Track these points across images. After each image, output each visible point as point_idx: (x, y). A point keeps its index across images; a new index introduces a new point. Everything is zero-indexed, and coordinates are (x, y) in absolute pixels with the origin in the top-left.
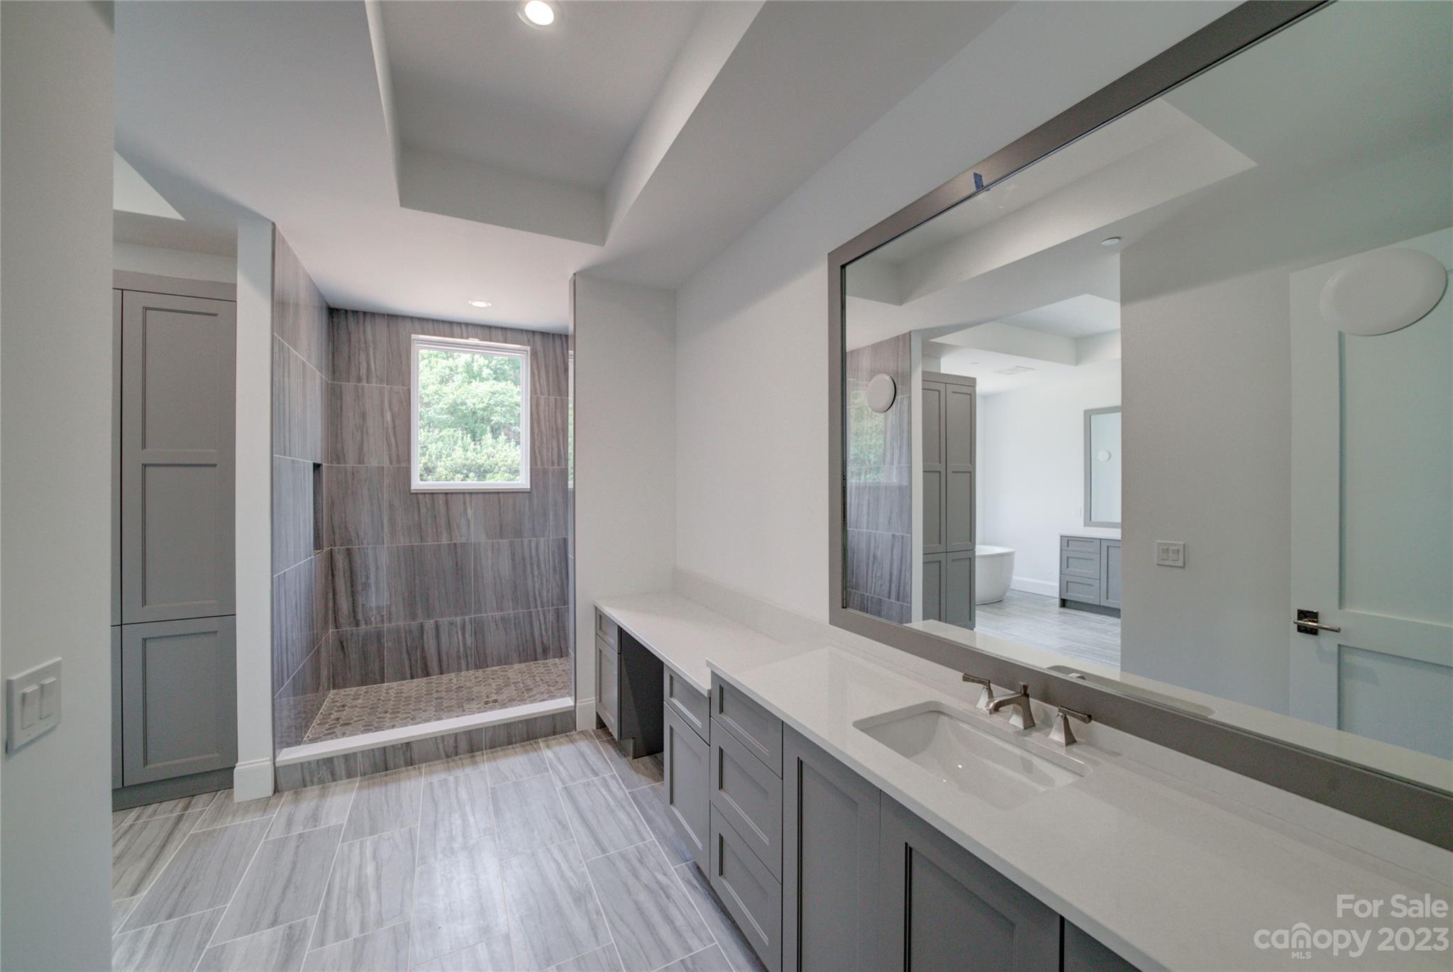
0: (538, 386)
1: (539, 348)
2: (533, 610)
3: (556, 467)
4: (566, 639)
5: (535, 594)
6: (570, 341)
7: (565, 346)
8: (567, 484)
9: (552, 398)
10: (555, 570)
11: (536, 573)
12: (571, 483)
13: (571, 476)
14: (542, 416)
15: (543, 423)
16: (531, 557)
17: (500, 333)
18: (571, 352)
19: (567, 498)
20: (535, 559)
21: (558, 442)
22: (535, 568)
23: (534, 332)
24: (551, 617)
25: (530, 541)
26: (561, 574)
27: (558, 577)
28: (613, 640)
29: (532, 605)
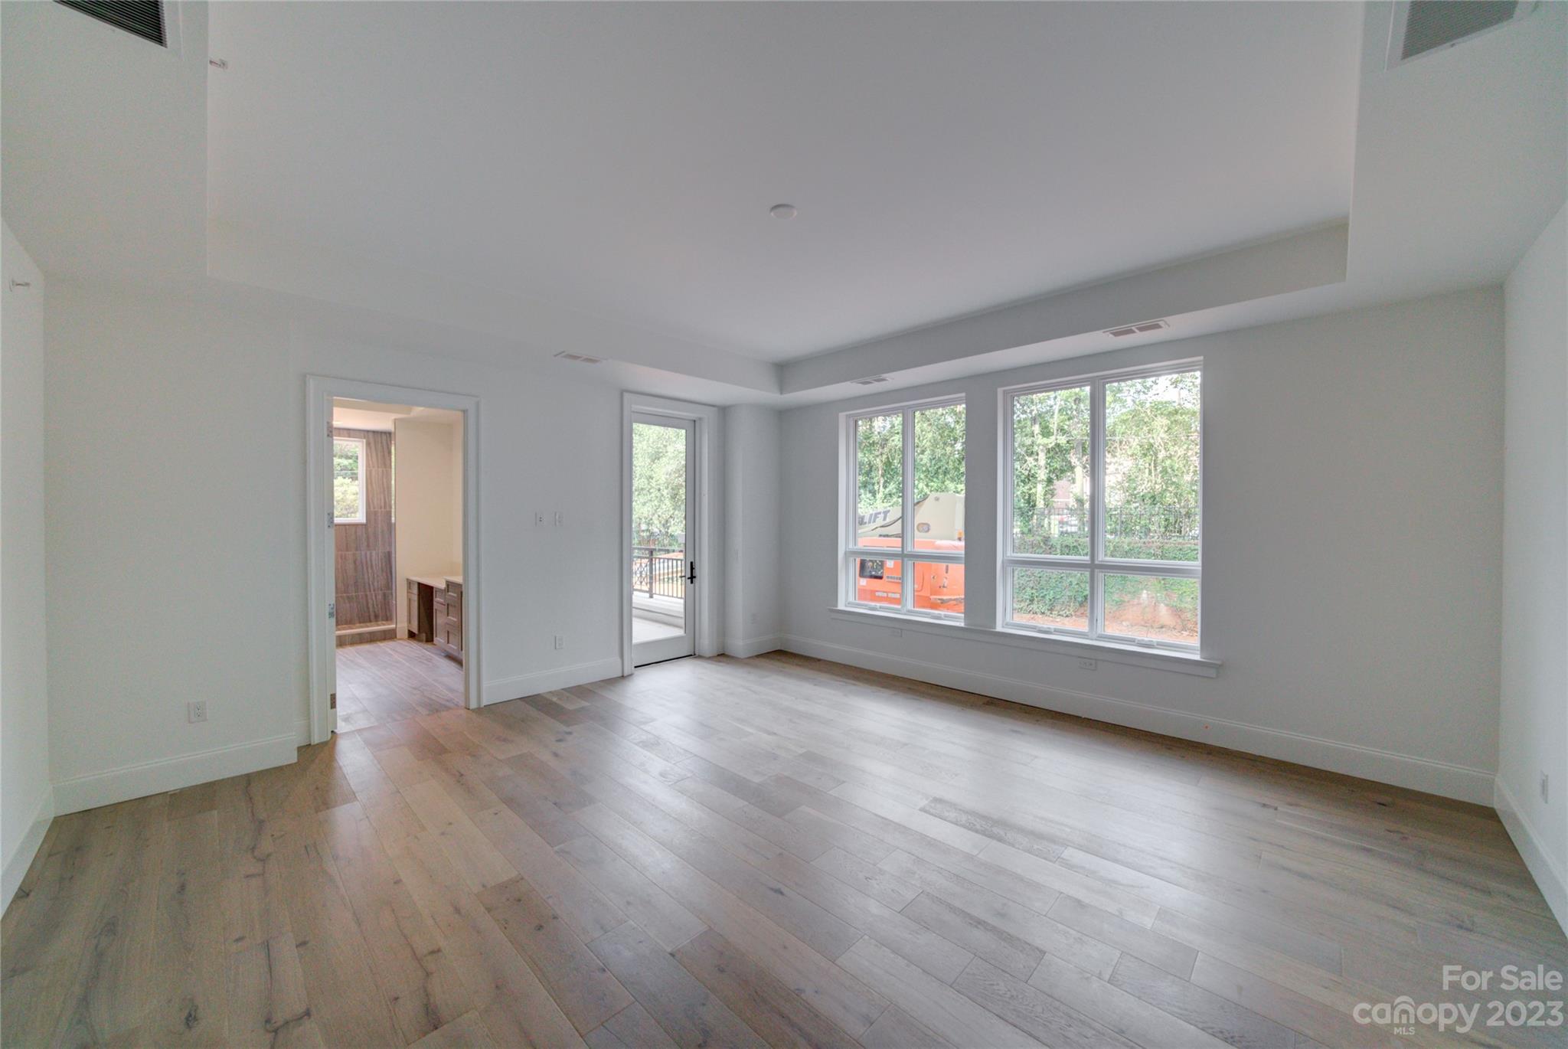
0: (371, 463)
1: (372, 440)
2: (368, 593)
3: (383, 510)
4: (390, 611)
5: (369, 585)
6: (393, 435)
7: (388, 440)
8: (390, 520)
9: (380, 470)
10: (382, 571)
11: (370, 571)
12: (393, 519)
13: (393, 515)
14: (373, 481)
15: (374, 485)
16: (367, 562)
17: (345, 432)
18: (393, 442)
19: (390, 528)
20: (369, 563)
21: (384, 494)
22: (369, 569)
23: (368, 431)
24: (380, 597)
25: (366, 554)
26: (387, 573)
27: (384, 574)
28: (415, 590)
29: (368, 590)
